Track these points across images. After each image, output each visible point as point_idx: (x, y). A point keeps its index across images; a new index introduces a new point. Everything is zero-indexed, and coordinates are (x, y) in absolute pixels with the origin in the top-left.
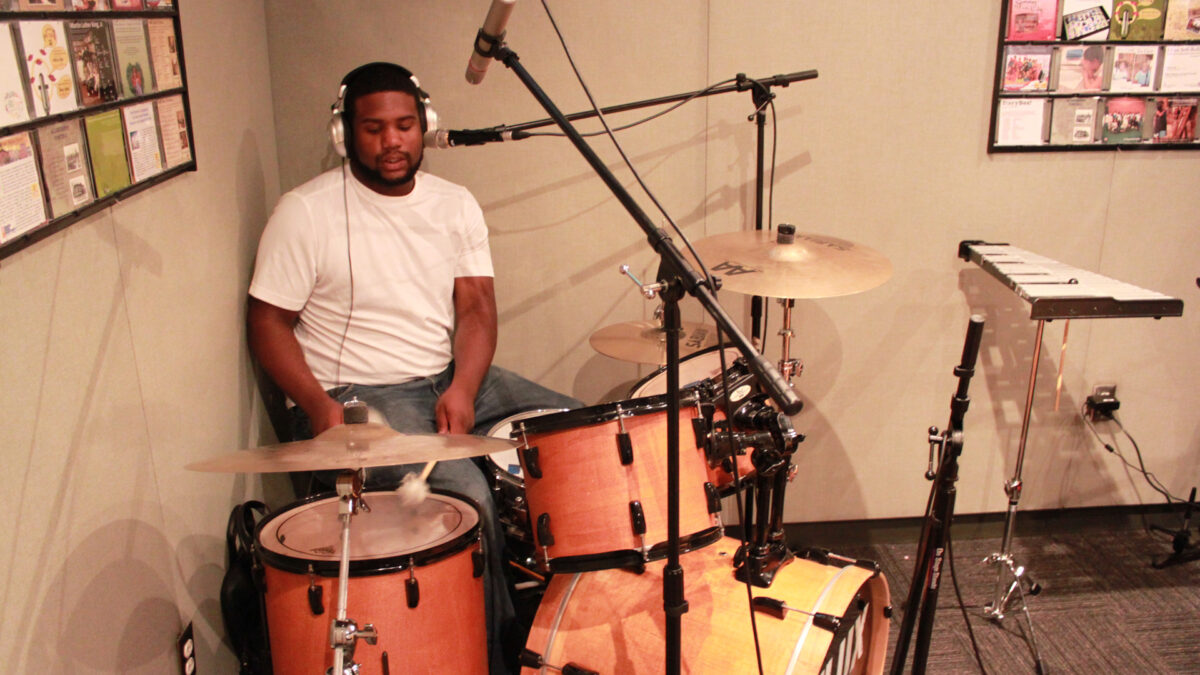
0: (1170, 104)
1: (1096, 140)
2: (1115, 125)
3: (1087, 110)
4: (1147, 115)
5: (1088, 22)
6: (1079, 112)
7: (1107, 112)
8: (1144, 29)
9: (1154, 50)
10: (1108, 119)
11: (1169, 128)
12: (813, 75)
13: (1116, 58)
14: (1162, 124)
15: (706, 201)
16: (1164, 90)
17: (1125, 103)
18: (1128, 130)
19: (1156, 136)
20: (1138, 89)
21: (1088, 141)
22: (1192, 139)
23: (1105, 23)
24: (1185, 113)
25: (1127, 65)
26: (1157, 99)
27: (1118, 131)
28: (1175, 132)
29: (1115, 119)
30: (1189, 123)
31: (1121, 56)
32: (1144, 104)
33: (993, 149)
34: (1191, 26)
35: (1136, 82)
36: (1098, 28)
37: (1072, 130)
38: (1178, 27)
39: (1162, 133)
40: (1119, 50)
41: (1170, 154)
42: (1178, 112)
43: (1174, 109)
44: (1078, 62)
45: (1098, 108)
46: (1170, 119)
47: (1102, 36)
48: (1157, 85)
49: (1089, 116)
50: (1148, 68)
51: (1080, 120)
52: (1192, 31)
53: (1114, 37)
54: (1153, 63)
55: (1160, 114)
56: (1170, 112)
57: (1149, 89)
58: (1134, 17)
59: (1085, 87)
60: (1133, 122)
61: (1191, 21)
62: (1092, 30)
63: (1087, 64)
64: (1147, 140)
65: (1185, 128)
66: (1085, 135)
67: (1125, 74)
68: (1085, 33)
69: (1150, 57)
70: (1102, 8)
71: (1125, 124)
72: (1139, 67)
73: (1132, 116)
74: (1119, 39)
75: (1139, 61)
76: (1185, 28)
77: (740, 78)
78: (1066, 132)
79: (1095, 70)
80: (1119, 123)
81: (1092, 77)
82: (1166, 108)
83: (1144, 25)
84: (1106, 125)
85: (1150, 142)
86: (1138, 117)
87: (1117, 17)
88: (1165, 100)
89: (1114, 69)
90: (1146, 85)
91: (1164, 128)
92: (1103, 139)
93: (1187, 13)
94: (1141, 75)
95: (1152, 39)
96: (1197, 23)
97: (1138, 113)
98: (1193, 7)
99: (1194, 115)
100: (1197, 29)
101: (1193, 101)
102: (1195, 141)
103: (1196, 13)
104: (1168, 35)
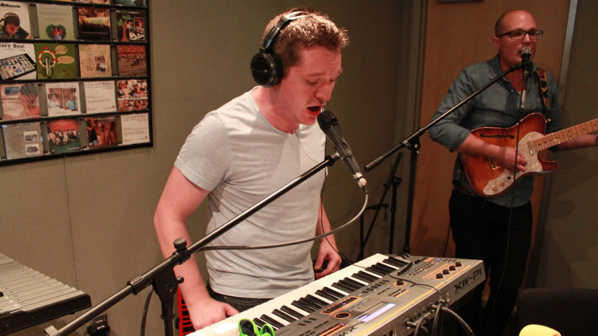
0: (96, 122)
1: (45, 152)
2: (58, 139)
3: (32, 131)
4: (81, 131)
5: (18, 65)
6: (26, 134)
7: (49, 132)
8: (64, 71)
9: (76, 85)
10: (52, 136)
11: (99, 138)
13: (48, 92)
14: (93, 137)
16: (89, 112)
17: (62, 124)
18: (69, 142)
19: (91, 144)
20: (69, 113)
21: (39, 153)
22: (117, 144)
23: (31, 67)
24: (108, 127)
25: (57, 96)
26: (86, 119)
27: (62, 144)
28: (104, 140)
29: (57, 136)
30: (112, 134)
31: (51, 90)
32: (77, 123)
34: (98, 68)
35: (67, 108)
36: (27, 70)
37: (23, 148)
38: (89, 68)
39: (95, 142)
40: (48, 86)
41: (104, 155)
42: (103, 127)
43: (99, 125)
44: (16, 96)
45: (42, 129)
46: (98, 132)
47: (33, 76)
48: (84, 108)
49: (35, 136)
50: (74, 99)
51: (29, 139)
52: (100, 72)
53: (41, 77)
54: (77, 94)
55: (90, 129)
57: (78, 113)
58: (55, 62)
59: (28, 115)
60: (71, 136)
61: (98, 64)
62: (23, 72)
63: (25, 98)
64: (85, 147)
65: (110, 137)
66: (35, 149)
67: (57, 103)
68: (16, 74)
69: (74, 90)
70: (26, 55)
71: (66, 138)
72: (67, 98)
73: (70, 132)
74: (46, 78)
75: (66, 93)
76: (95, 69)
78: (17, 147)
79: (33, 102)
80: (61, 138)
81: (30, 107)
82: (93, 124)
83: (63, 67)
84: (51, 140)
85: (88, 149)
86: (75, 132)
87: (41, 62)
88: (92, 119)
89: (48, 100)
90: (75, 110)
91: (96, 139)
92: (51, 151)
93: (94, 60)
94: (69, 103)
95: (72, 78)
96: (102, 66)
97: (74, 130)
98: (97, 55)
99: (115, 129)
100: (103, 70)
101: (111, 118)
102: (120, 145)
103: (101, 59)
104: (84, 75)
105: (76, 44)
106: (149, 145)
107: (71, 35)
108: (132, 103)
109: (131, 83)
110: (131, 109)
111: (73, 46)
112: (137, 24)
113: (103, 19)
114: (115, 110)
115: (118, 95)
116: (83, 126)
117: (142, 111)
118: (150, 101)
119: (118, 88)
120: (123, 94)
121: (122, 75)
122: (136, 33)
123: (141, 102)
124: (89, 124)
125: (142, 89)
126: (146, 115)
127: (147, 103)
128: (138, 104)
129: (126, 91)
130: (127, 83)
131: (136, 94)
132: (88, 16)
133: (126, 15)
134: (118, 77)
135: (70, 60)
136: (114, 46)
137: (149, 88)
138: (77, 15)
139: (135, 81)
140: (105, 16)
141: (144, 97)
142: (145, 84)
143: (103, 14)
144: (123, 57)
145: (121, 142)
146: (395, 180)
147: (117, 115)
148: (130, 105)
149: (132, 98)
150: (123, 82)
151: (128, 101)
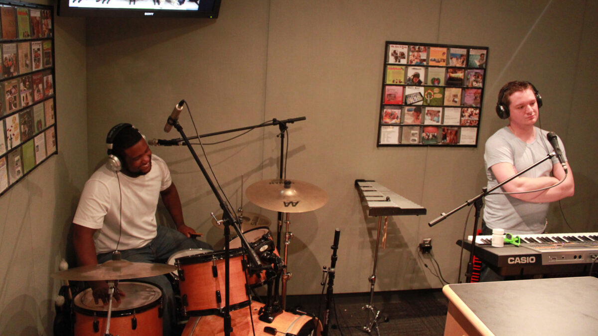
0: (448, 130)
1: (419, 142)
2: (427, 137)
3: (416, 131)
4: (439, 134)
5: (415, 98)
6: (413, 132)
7: (423, 132)
8: (436, 101)
9: (440, 109)
10: (424, 135)
11: (448, 138)
12: (304, 119)
13: (426, 112)
14: (444, 137)
15: (262, 163)
16: (445, 124)
17: (430, 129)
18: (432, 139)
19: (443, 141)
20: (435, 123)
21: (416, 143)
22: (456, 143)
23: (421, 99)
24: (453, 133)
25: (430, 114)
26: (443, 128)
27: (428, 139)
28: (450, 140)
29: (427, 135)
30: (455, 137)
31: (428, 111)
32: (438, 129)
33: (379, 145)
34: (454, 101)
35: (434, 121)
36: (419, 100)
37: (410, 139)
38: (449, 101)
39: (445, 141)
40: (427, 109)
41: (448, 148)
42: (451, 133)
43: (449, 131)
44: (411, 113)
45: (420, 129)
46: (448, 135)
47: (421, 103)
48: (443, 122)
49: (416, 133)
50: (439, 116)
51: (413, 135)
52: (454, 103)
53: (425, 104)
54: (440, 114)
55: (444, 133)
56: (448, 132)
57: (439, 124)
58: (432, 97)
59: (415, 122)
60: (434, 136)
61: (454, 99)
62: (417, 101)
63: (415, 114)
64: (439, 143)
65: (454, 139)
66: (415, 140)
67: (430, 118)
68: (414, 102)
69: (439, 112)
70: (420, 93)
71: (431, 136)
72: (435, 115)
73: (433, 134)
74: (427, 105)
75: (435, 113)
76: (452, 101)
77: (274, 120)
78: (408, 139)
79: (418, 116)
80: (429, 136)
81: (417, 118)
82: (446, 131)
83: (436, 100)
84: (423, 137)
85: (441, 144)
86: (436, 134)
87: (426, 96)
88: (446, 128)
89: (426, 116)
90: (438, 122)
91: (446, 139)
92: (422, 142)
93: (452, 96)
94: (436, 118)
95: (439, 105)
96: (456, 100)
97: (435, 132)
98: (454, 93)
99: (457, 134)
100: (456, 102)
101: (456, 129)
102: (458, 144)
103: (455, 96)
104: (445, 104)
105: (444, 88)
106: (475, 146)
107: (442, 84)
108: (469, 121)
109: (470, 110)
110: (468, 124)
111: (442, 89)
112: (478, 77)
113: (460, 75)
114: (458, 124)
115: (462, 116)
116: (441, 131)
117: (474, 126)
118: (479, 121)
119: (462, 112)
120: (465, 116)
121: (465, 106)
122: (477, 82)
123: (474, 121)
124: (444, 130)
125: (476, 114)
126: (476, 129)
127: (477, 122)
128: (472, 122)
129: (467, 114)
130: (468, 110)
131: (472, 117)
132: (452, 73)
133: (472, 72)
134: (463, 106)
135: (440, 96)
136: (464, 89)
137: (480, 114)
138: (447, 72)
139: (472, 110)
140: (461, 73)
141: (476, 118)
142: (478, 111)
143: (460, 72)
144: (468, 95)
145: (459, 142)
147: (459, 127)
148: (467, 122)
149: (469, 119)
150: (466, 109)
151: (467, 120)
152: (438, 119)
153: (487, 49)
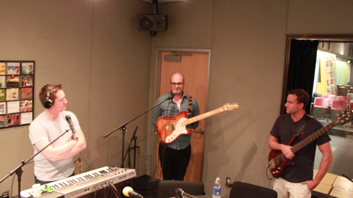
0: (11, 116)
8: (0, 99)
9: (4, 103)
11: (12, 122)
14: (9, 121)
16: (8, 113)
18: (0, 124)
19: (8, 124)
24: (16, 118)
26: (7, 115)
28: (14, 123)
30: (17, 120)
32: (4, 117)
34: (13, 97)
38: (10, 97)
39: (10, 124)
41: (13, 128)
42: (14, 118)
43: (12, 117)
46: (11, 120)
48: (7, 111)
50: (3, 108)
54: (5, 107)
55: (9, 119)
56: (11, 118)
57: (4, 113)
60: (1, 122)
64: (6, 125)
65: (16, 121)
69: (3, 105)
72: (1, 108)
82: (10, 117)
85: (7, 126)
88: (10, 115)
93: (12, 94)
94: (1, 110)
95: (3, 101)
96: (15, 96)
97: (2, 119)
98: (13, 92)
100: (15, 97)
101: (17, 115)
102: (20, 124)
103: (15, 93)
104: (8, 99)
105: (6, 89)
107: (4, 86)
108: (26, 109)
109: (26, 102)
110: (25, 111)
111: (4, 90)
112: (29, 80)
113: (16, 80)
114: (19, 111)
115: (21, 106)
116: (6, 118)
117: (30, 111)
118: (33, 107)
119: (21, 103)
120: (23, 106)
121: (22, 99)
122: (29, 83)
123: (30, 108)
124: (8, 117)
125: (30, 104)
126: (31, 113)
127: (32, 109)
128: (28, 109)
129: (24, 104)
130: (24, 102)
131: (27, 105)
132: (11, 79)
133: (25, 77)
134: (21, 99)
135: (3, 95)
136: (20, 88)
137: (33, 103)
138: (6, 79)
139: (28, 101)
140: (17, 78)
141: (31, 106)
142: (31, 102)
143: (16, 78)
144: (23, 92)
145: (20, 123)
146: (135, 138)
147: (20, 113)
148: (25, 110)
149: (26, 107)
150: (23, 101)
151: (25, 108)
152: (3, 110)
153: (34, 62)
